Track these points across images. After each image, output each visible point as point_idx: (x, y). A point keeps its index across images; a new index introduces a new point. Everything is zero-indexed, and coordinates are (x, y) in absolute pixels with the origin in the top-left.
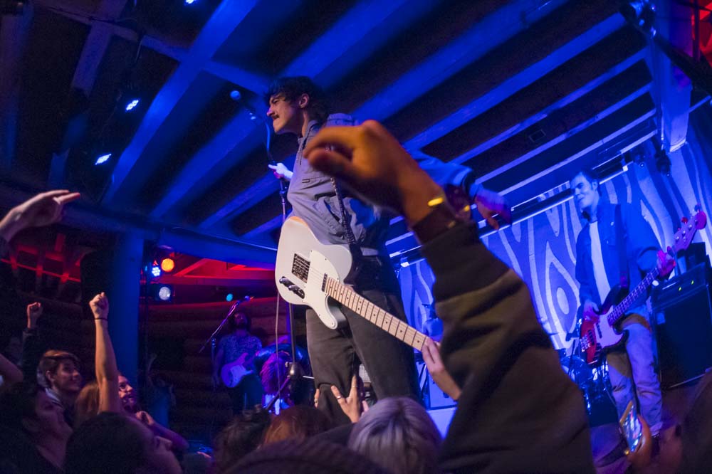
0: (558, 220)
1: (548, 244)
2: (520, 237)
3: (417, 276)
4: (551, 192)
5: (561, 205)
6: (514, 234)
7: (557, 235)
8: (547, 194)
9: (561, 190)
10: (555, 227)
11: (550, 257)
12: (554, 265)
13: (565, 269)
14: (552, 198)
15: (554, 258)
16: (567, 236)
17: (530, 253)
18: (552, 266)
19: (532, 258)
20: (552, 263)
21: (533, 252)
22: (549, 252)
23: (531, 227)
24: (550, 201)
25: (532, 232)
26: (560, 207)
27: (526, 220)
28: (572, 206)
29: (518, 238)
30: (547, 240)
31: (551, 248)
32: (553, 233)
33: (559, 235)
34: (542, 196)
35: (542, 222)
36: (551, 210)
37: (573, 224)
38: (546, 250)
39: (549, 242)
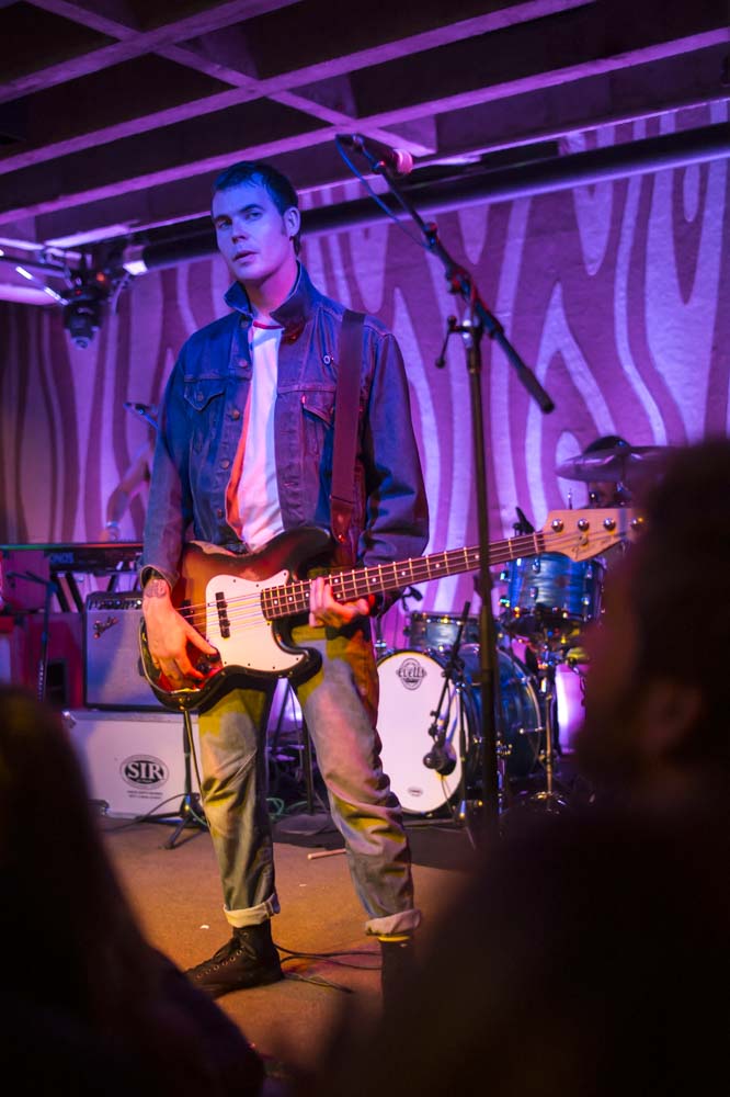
0: (606, 225)
1: (558, 289)
2: (480, 247)
3: (177, 307)
4: (606, 133)
5: (627, 181)
6: (466, 236)
7: (592, 270)
8: (590, 136)
9: (640, 134)
10: (593, 247)
11: (557, 333)
12: (562, 359)
13: (593, 382)
14: (605, 150)
15: (569, 340)
16: (621, 282)
18: (558, 361)
20: (559, 352)
21: (510, 305)
22: (556, 318)
23: (518, 225)
24: (594, 161)
25: (520, 241)
26: (621, 188)
27: (509, 204)
28: (663, 190)
29: (474, 252)
30: (558, 280)
31: (566, 306)
32: (579, 262)
33: (601, 271)
34: (575, 139)
35: (557, 220)
36: (592, 189)
37: (651, 249)
38: (547, 307)
39: (564, 288)
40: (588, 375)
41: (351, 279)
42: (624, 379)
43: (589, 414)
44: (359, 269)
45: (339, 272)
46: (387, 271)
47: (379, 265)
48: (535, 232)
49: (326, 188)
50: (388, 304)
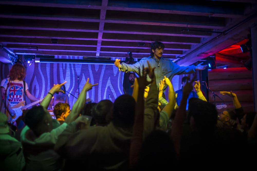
6: (95, 68)
7: (115, 75)
10: (115, 72)
11: (109, 83)
12: (110, 87)
15: (111, 85)
17: (100, 78)
18: (109, 88)
19: (101, 80)
20: (109, 86)
22: (109, 81)
23: (104, 68)
25: (104, 70)
27: (103, 65)
29: (97, 70)
31: (111, 80)
32: (113, 74)
38: (108, 80)
39: (110, 77)
40: (114, 90)
41: (75, 70)
42: (119, 91)
43: (113, 95)
44: (76, 69)
45: (73, 69)
46: (81, 70)
47: (80, 69)
48: (106, 69)
49: (71, 56)
50: (81, 75)
